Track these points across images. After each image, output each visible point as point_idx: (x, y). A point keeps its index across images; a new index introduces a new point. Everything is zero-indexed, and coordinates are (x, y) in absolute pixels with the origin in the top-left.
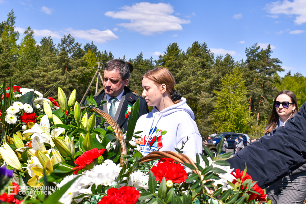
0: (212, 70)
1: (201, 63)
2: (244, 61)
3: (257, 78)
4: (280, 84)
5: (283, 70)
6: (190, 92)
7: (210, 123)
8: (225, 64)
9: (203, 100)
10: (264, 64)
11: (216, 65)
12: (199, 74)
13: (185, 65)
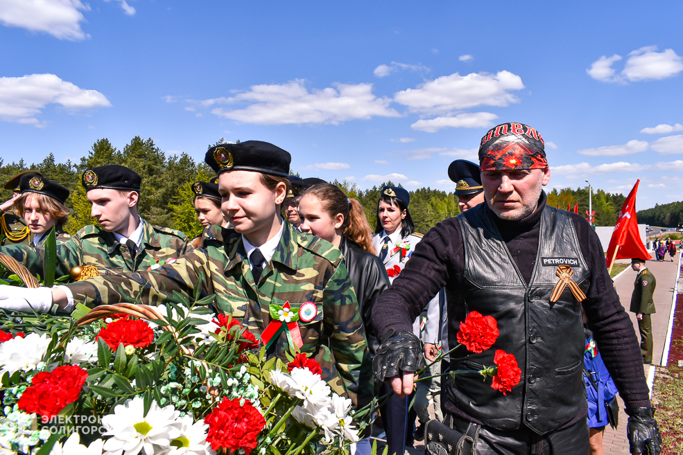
0: (163, 176)
1: (146, 167)
8: (182, 168)
9: (154, 218)
11: (170, 169)
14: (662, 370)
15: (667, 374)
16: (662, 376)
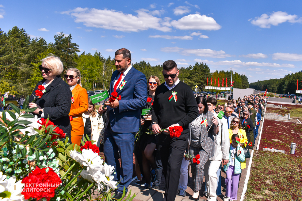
0: (29, 48)
1: (20, 43)
2: (54, 43)
3: (63, 55)
4: (78, 60)
5: (79, 51)
6: (12, 63)
7: (28, 85)
8: (39, 45)
10: (67, 46)
11: (33, 45)
12: (19, 50)
13: (7, 43)
14: (257, 152)
15: (259, 154)
16: (256, 154)
